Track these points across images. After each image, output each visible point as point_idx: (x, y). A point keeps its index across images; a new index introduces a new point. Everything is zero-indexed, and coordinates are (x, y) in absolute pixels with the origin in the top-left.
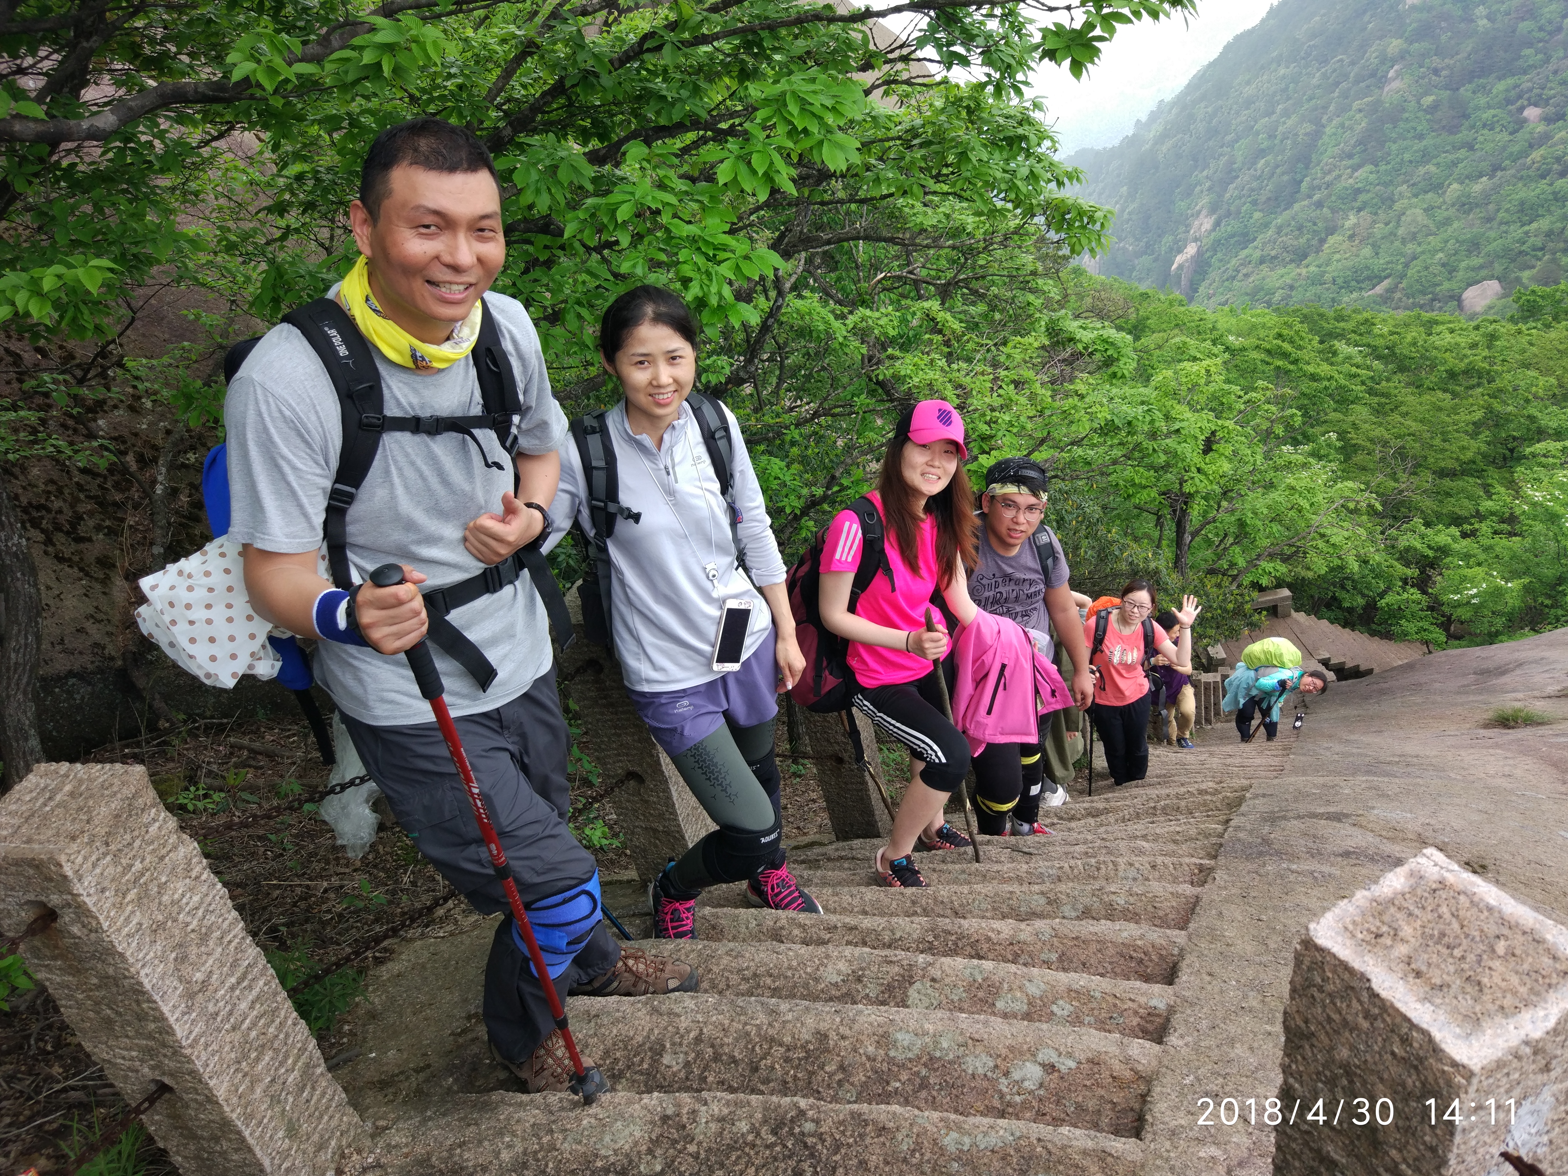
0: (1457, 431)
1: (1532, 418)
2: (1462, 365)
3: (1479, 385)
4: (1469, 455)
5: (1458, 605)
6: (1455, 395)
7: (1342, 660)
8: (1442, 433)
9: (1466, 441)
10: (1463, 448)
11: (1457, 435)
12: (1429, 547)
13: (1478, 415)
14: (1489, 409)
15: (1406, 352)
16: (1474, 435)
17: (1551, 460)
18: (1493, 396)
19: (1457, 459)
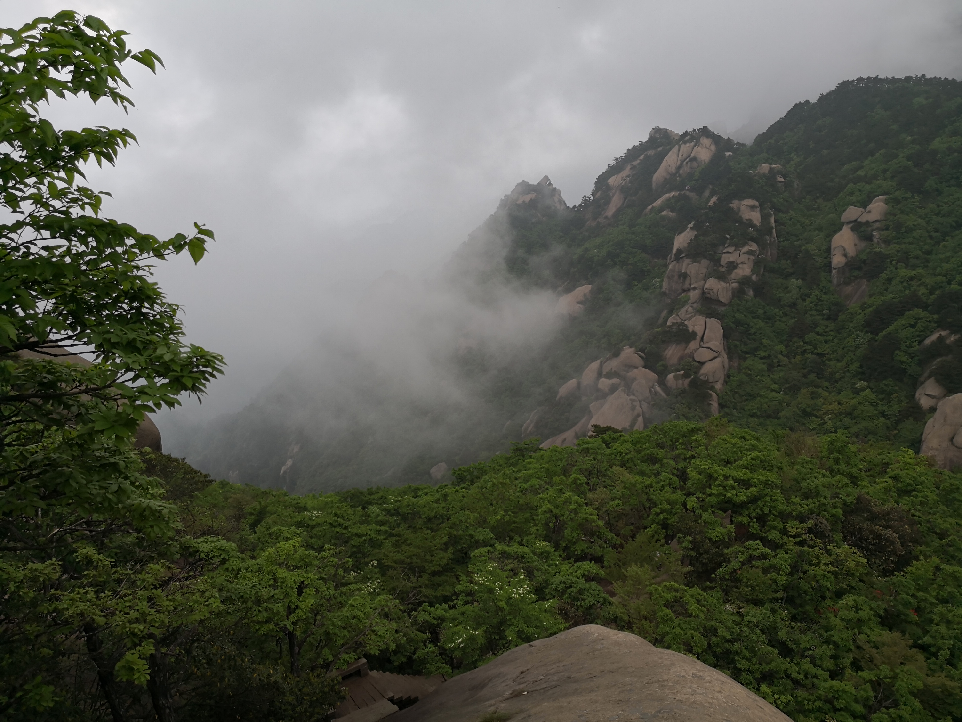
0: (437, 549)
1: (471, 536)
2: (433, 514)
3: (443, 522)
4: (445, 561)
5: (453, 650)
6: (432, 530)
7: (401, 695)
8: (430, 552)
9: (442, 554)
10: (441, 558)
11: (437, 552)
12: (434, 618)
13: (445, 539)
14: (450, 535)
15: (404, 510)
16: (445, 550)
17: (484, 558)
18: (451, 528)
19: (439, 565)
